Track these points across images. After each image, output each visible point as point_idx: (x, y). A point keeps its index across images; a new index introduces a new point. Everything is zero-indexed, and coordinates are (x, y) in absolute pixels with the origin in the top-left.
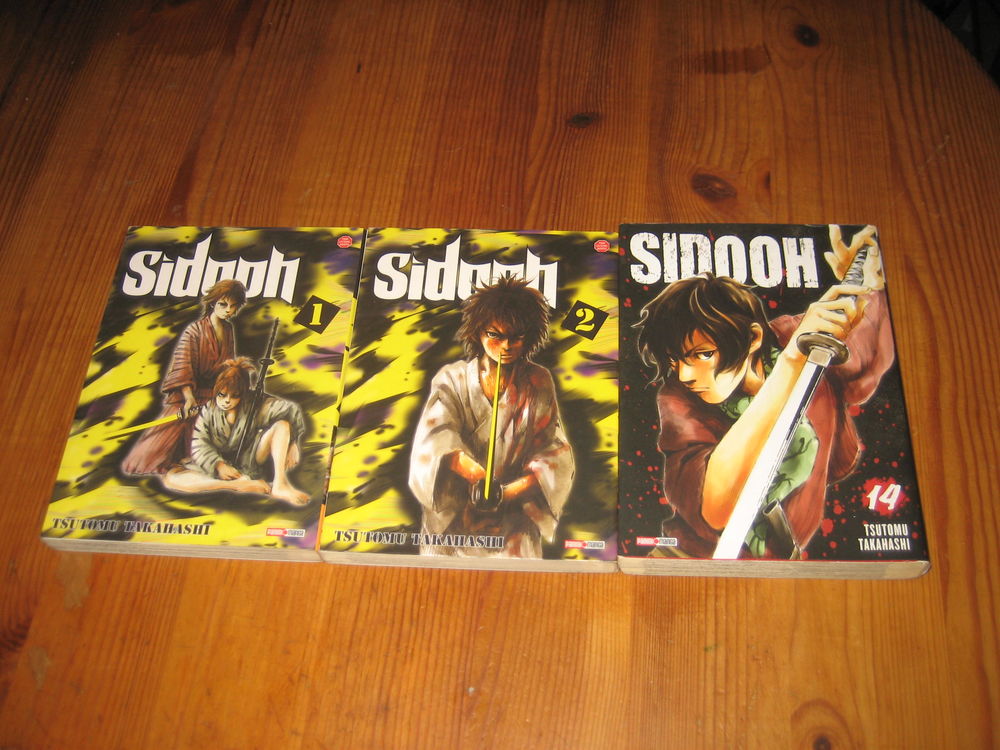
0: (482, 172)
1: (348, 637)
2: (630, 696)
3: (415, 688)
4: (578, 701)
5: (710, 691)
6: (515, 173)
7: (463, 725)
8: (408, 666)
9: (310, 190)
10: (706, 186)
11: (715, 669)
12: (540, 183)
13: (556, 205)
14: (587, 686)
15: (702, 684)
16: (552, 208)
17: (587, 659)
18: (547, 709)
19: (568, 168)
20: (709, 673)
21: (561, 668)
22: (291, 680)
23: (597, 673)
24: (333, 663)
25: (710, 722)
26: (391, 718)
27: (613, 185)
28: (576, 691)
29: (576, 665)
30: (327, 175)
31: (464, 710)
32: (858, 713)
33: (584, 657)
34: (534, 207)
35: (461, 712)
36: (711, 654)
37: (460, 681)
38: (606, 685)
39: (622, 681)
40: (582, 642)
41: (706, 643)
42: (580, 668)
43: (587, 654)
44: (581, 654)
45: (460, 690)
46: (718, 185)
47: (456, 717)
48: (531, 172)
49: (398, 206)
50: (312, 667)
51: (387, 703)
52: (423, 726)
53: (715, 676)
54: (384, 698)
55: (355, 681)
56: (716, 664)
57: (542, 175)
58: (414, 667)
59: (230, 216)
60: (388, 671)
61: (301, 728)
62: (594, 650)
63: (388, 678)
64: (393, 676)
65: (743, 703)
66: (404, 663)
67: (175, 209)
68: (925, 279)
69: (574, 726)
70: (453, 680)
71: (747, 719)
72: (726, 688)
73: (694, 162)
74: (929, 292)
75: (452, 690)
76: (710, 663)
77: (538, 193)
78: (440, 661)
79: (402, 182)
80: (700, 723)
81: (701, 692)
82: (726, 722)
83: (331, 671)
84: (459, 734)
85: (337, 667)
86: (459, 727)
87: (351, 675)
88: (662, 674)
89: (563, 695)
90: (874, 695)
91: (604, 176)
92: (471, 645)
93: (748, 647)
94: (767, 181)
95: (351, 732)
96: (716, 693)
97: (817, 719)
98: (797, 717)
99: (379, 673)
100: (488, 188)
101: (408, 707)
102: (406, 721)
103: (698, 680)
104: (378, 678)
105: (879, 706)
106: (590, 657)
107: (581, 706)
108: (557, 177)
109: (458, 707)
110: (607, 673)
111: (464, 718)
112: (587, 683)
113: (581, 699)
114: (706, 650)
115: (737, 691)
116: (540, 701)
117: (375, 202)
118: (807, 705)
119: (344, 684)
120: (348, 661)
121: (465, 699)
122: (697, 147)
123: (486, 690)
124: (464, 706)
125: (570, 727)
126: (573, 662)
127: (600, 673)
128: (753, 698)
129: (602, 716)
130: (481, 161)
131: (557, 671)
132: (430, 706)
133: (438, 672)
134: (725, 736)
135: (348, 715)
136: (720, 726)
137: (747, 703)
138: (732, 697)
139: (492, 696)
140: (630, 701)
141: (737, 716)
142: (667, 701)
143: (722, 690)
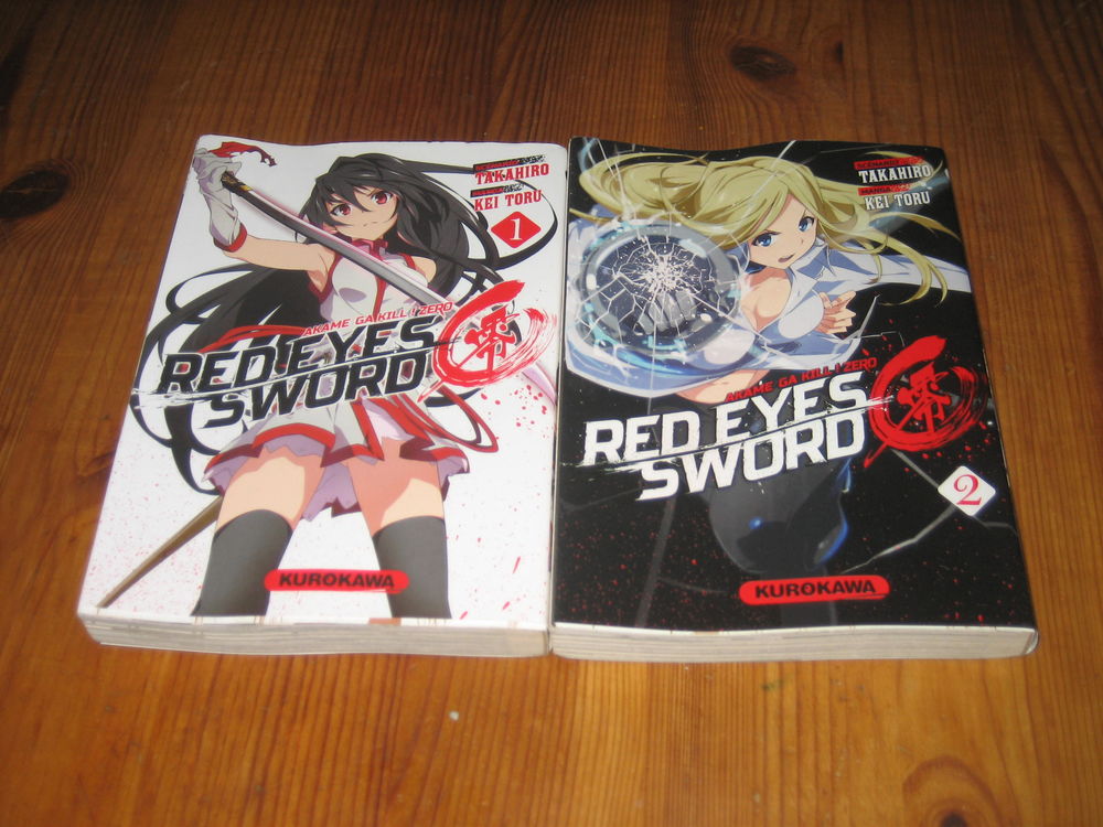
0: (433, 52)
1: (207, 686)
2: (647, 762)
3: (308, 757)
4: (564, 772)
5: (773, 749)
6: (479, 52)
7: (382, 813)
8: (297, 727)
9: (187, 82)
10: (753, 62)
11: (781, 717)
12: (515, 64)
13: (537, 91)
14: (579, 749)
15: (761, 740)
16: (531, 94)
17: (579, 708)
18: (515, 784)
19: (555, 45)
20: (772, 723)
21: (538, 723)
22: (114, 751)
23: (595, 728)
24: (181, 724)
25: (774, 794)
26: (268, 806)
27: (618, 64)
28: (561, 757)
29: (562, 717)
30: (213, 64)
31: (384, 792)
32: (1007, 776)
33: (574, 703)
34: (506, 93)
35: (379, 794)
36: (773, 695)
37: (379, 745)
38: (610, 746)
39: (634, 740)
40: (571, 684)
41: (765, 679)
42: (567, 721)
43: (579, 699)
44: (569, 700)
45: (378, 760)
46: (768, 60)
48: (502, 51)
49: (311, 98)
50: (147, 735)
51: (263, 784)
53: (781, 727)
54: (258, 776)
55: (215, 751)
56: (781, 707)
57: (518, 53)
58: (308, 726)
59: (72, 117)
60: (268, 734)
62: (589, 693)
63: (266, 745)
64: (274, 741)
65: (826, 766)
66: (293, 721)
68: (1071, 170)
69: (559, 809)
70: (368, 745)
71: (833, 789)
72: (799, 748)
73: (734, 31)
74: (1078, 185)
75: (366, 761)
76: (773, 708)
77: (511, 76)
78: (349, 717)
79: (319, 69)
80: (758, 798)
81: (760, 753)
82: (799, 796)
83: (177, 738)
85: (186, 731)
86: (376, 817)
87: (207, 743)
88: (697, 727)
89: (541, 763)
90: (1031, 747)
91: (606, 53)
92: (398, 692)
93: (831, 680)
94: (839, 52)
96: (782, 753)
97: (943, 788)
98: (912, 785)
99: (254, 734)
100: (440, 72)
101: (295, 790)
102: (292, 808)
103: (754, 733)
104: (251, 745)
105: (1040, 763)
106: (584, 703)
107: (569, 778)
108: (538, 56)
109: (374, 786)
110: (611, 729)
111: (383, 802)
112: (580, 743)
113: (570, 766)
114: (765, 688)
115: (817, 750)
116: (504, 773)
117: (279, 95)
118: (927, 767)
120: (205, 721)
121: (386, 773)
122: (739, 13)
123: (420, 758)
124: (385, 784)
125: (552, 812)
126: (557, 713)
127: (600, 728)
128: (842, 758)
129: (602, 793)
130: (432, 40)
131: (532, 727)
132: (331, 785)
133: (346, 733)
134: (799, 818)
135: (201, 802)
136: (791, 803)
137: (832, 767)
138: (809, 759)
139: (429, 767)
140: (647, 769)
141: (817, 787)
142: (706, 767)
143: (792, 749)
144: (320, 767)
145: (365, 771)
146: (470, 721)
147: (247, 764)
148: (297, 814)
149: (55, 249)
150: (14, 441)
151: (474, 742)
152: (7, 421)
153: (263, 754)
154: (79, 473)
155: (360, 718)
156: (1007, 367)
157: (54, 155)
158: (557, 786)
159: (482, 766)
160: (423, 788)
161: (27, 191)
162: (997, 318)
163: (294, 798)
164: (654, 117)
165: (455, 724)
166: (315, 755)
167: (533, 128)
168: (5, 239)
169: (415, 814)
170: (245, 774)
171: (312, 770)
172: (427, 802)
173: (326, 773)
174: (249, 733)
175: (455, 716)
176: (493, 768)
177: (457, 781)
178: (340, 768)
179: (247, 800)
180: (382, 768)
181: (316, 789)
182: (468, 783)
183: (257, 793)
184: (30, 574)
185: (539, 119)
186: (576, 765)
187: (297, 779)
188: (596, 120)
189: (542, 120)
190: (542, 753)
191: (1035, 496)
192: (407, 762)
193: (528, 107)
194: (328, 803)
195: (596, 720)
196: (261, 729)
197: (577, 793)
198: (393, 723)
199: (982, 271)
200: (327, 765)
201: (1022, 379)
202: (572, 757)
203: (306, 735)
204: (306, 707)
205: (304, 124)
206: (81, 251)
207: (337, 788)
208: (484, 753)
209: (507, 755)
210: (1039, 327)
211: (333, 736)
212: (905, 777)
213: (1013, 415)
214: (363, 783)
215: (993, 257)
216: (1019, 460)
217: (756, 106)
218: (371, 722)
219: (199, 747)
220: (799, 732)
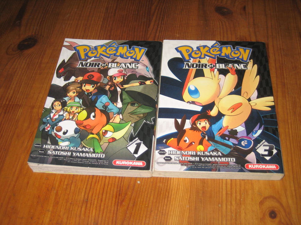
2: (190, 195)
3: (99, 192)
5: (224, 193)
6: (147, 7)
7: (119, 207)
9: (69, 15)
10: (221, 11)
12: (157, 11)
13: (162, 18)
15: (221, 190)
18: (155, 201)
19: (168, 5)
20: (224, 185)
22: (48, 190)
23: (176, 186)
24: (66, 183)
26: (89, 205)
27: (185, 11)
28: (167, 194)
29: (167, 183)
30: (76, 10)
31: (120, 202)
32: (287, 201)
34: (154, 18)
37: (119, 190)
38: (180, 191)
39: (187, 190)
42: (169, 184)
45: (118, 193)
46: (225, 10)
47: (116, 203)
49: (102, 19)
52: (102, 207)
53: (226, 187)
55: (75, 190)
57: (158, 8)
58: (99, 184)
60: (89, 186)
61: (51, 209)
63: (88, 189)
64: (90, 188)
65: (238, 198)
67: (17, 22)
69: (166, 208)
71: (240, 204)
72: (231, 192)
73: (216, 3)
75: (115, 193)
77: (156, 14)
78: (110, 182)
79: (104, 11)
80: (220, 205)
81: (221, 194)
82: (231, 205)
83: (65, 187)
84: (117, 210)
85: (67, 185)
86: (117, 208)
87: (73, 188)
88: (204, 186)
89: (162, 195)
90: (294, 194)
91: (181, 8)
94: (244, 8)
95: (72, 210)
96: (227, 194)
97: (270, 204)
98: (261, 203)
99: (85, 186)
100: (137, 13)
101: (96, 201)
103: (219, 189)
104: (84, 189)
105: (296, 198)
107: (169, 199)
108: (163, 8)
109: (117, 200)
110: (181, 187)
111: (119, 204)
112: (172, 190)
113: (170, 196)
115: (236, 193)
116: (152, 197)
117: (93, 18)
118: (266, 198)
119: (70, 191)
120: (72, 182)
121: (120, 197)
123: (129, 193)
124: (120, 200)
125: (165, 208)
126: (166, 182)
127: (178, 186)
128: (243, 195)
129: (178, 204)
130: (134, 4)
131: (159, 185)
132: (105, 200)
133: (109, 186)
134: (231, 211)
135: (71, 204)
136: (229, 207)
137: (240, 198)
138: (234, 195)
139: (132, 196)
140: (190, 197)
141: (236, 203)
142: (206, 197)
143: (229, 193)
144: (102, 195)
145: (114, 196)
146: (143, 184)
147: (83, 194)
148: (96, 207)
149: (33, 58)
150: (22, 109)
151: (144, 189)
152: (20, 103)
153: (87, 192)
154: (39, 117)
155: (113, 183)
156: (289, 92)
157: (33, 33)
158: (166, 202)
159: (146, 195)
160: (130, 201)
161: (26, 43)
162: (287, 80)
163: (96, 203)
164: (194, 25)
165: (139, 184)
166: (101, 192)
167: (162, 28)
168: (20, 56)
169: (128, 208)
170: (83, 196)
171: (100, 196)
172: (131, 205)
173: (104, 196)
174: (84, 186)
175: (139, 182)
176: (149, 196)
177: (139, 199)
178: (108, 195)
179: (83, 203)
180: (119, 195)
181: (101, 201)
182: (142, 200)
183: (86, 202)
184: (26, 143)
185: (163, 25)
186: (171, 196)
187: (96, 198)
188: (179, 26)
189: (164, 26)
190: (162, 192)
191: (296, 127)
192: (126, 194)
193: (160, 22)
194: (105, 204)
195: (177, 184)
196: (87, 185)
197: (171, 203)
198: (122, 184)
199: (283, 67)
200: (104, 195)
201: (293, 96)
202: (170, 194)
203: (99, 186)
204: (99, 179)
205: (100, 26)
206: (40, 59)
207: (107, 201)
208: (146, 192)
209: (153, 193)
210: (298, 82)
211: (106, 187)
212: (260, 201)
213: (290, 105)
214: (114, 199)
215: (286, 63)
216: (292, 117)
217: (221, 22)
218: (116, 184)
219: (70, 189)
220: (231, 189)
